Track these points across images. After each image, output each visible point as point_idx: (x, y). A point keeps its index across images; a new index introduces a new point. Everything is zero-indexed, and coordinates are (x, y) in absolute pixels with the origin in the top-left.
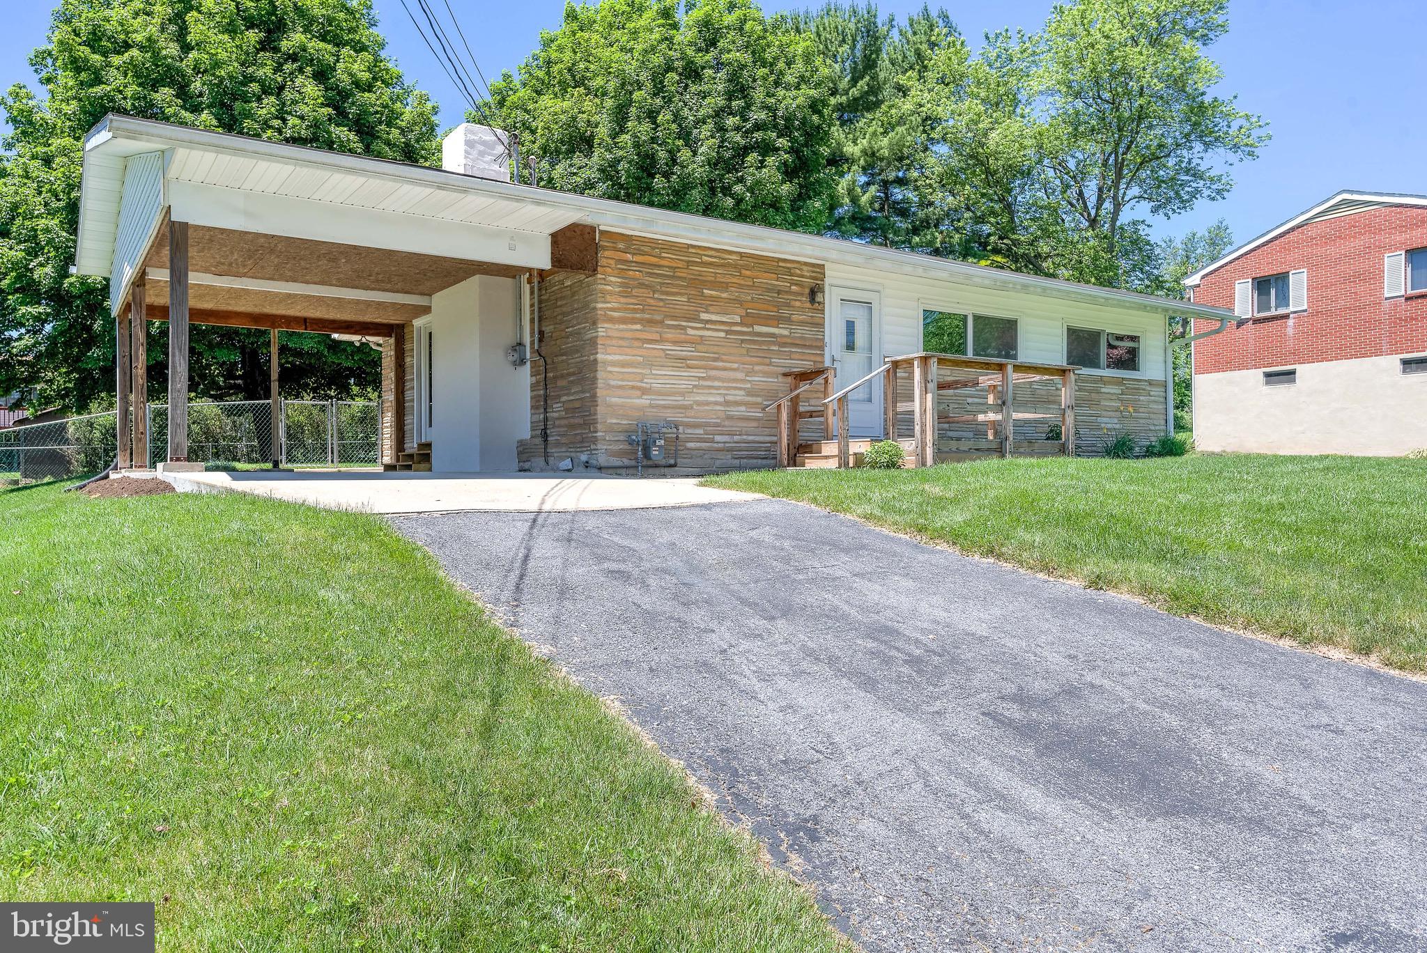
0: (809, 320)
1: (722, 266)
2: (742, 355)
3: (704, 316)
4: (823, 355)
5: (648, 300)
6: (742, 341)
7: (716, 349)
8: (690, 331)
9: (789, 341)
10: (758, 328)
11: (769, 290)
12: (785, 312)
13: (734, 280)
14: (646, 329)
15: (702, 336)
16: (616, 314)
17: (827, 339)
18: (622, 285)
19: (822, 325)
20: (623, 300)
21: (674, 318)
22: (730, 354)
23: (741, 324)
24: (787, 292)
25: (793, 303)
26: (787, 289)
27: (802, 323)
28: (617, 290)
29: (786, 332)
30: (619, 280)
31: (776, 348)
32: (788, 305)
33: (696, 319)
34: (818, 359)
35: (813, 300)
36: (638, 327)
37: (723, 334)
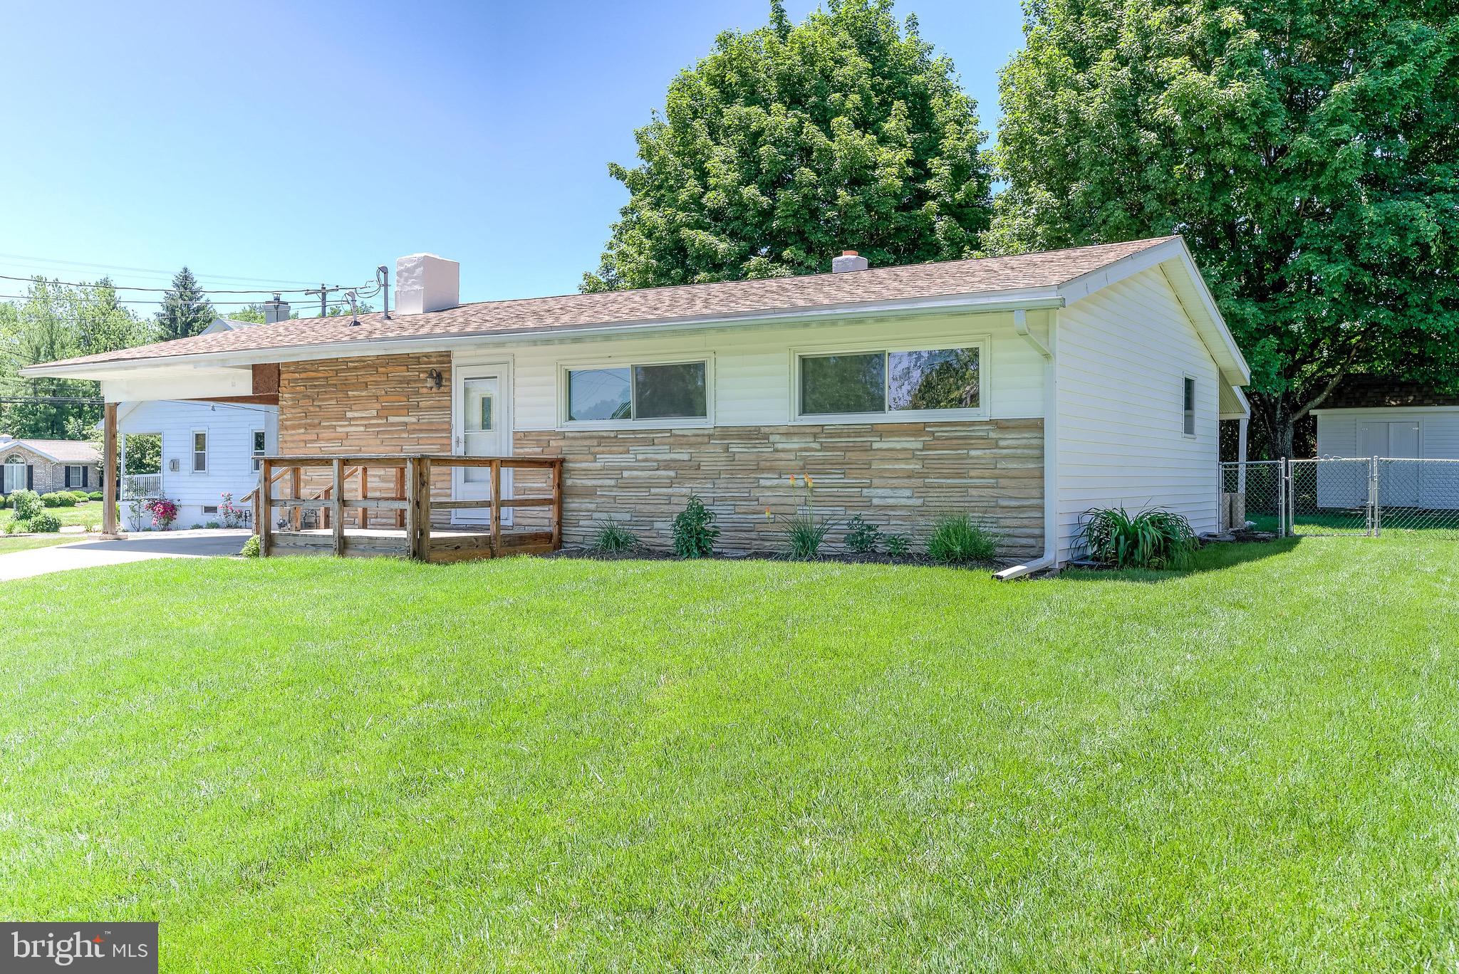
0: (436, 404)
1: (364, 367)
2: (377, 445)
3: (349, 415)
4: (450, 438)
5: (310, 408)
6: (378, 432)
7: (357, 442)
8: (339, 429)
9: (417, 427)
10: (391, 419)
11: (401, 382)
12: (414, 400)
13: (372, 379)
14: (309, 431)
15: (347, 433)
16: (288, 423)
17: (453, 422)
18: (293, 399)
19: (450, 408)
20: (293, 411)
21: (329, 419)
22: (368, 446)
23: (378, 417)
24: (415, 381)
25: (421, 390)
26: (417, 378)
27: (431, 408)
28: (290, 403)
29: (414, 420)
30: (290, 396)
31: (405, 435)
32: (418, 393)
33: (344, 418)
34: (445, 441)
35: (439, 385)
36: (302, 431)
37: (362, 429)
